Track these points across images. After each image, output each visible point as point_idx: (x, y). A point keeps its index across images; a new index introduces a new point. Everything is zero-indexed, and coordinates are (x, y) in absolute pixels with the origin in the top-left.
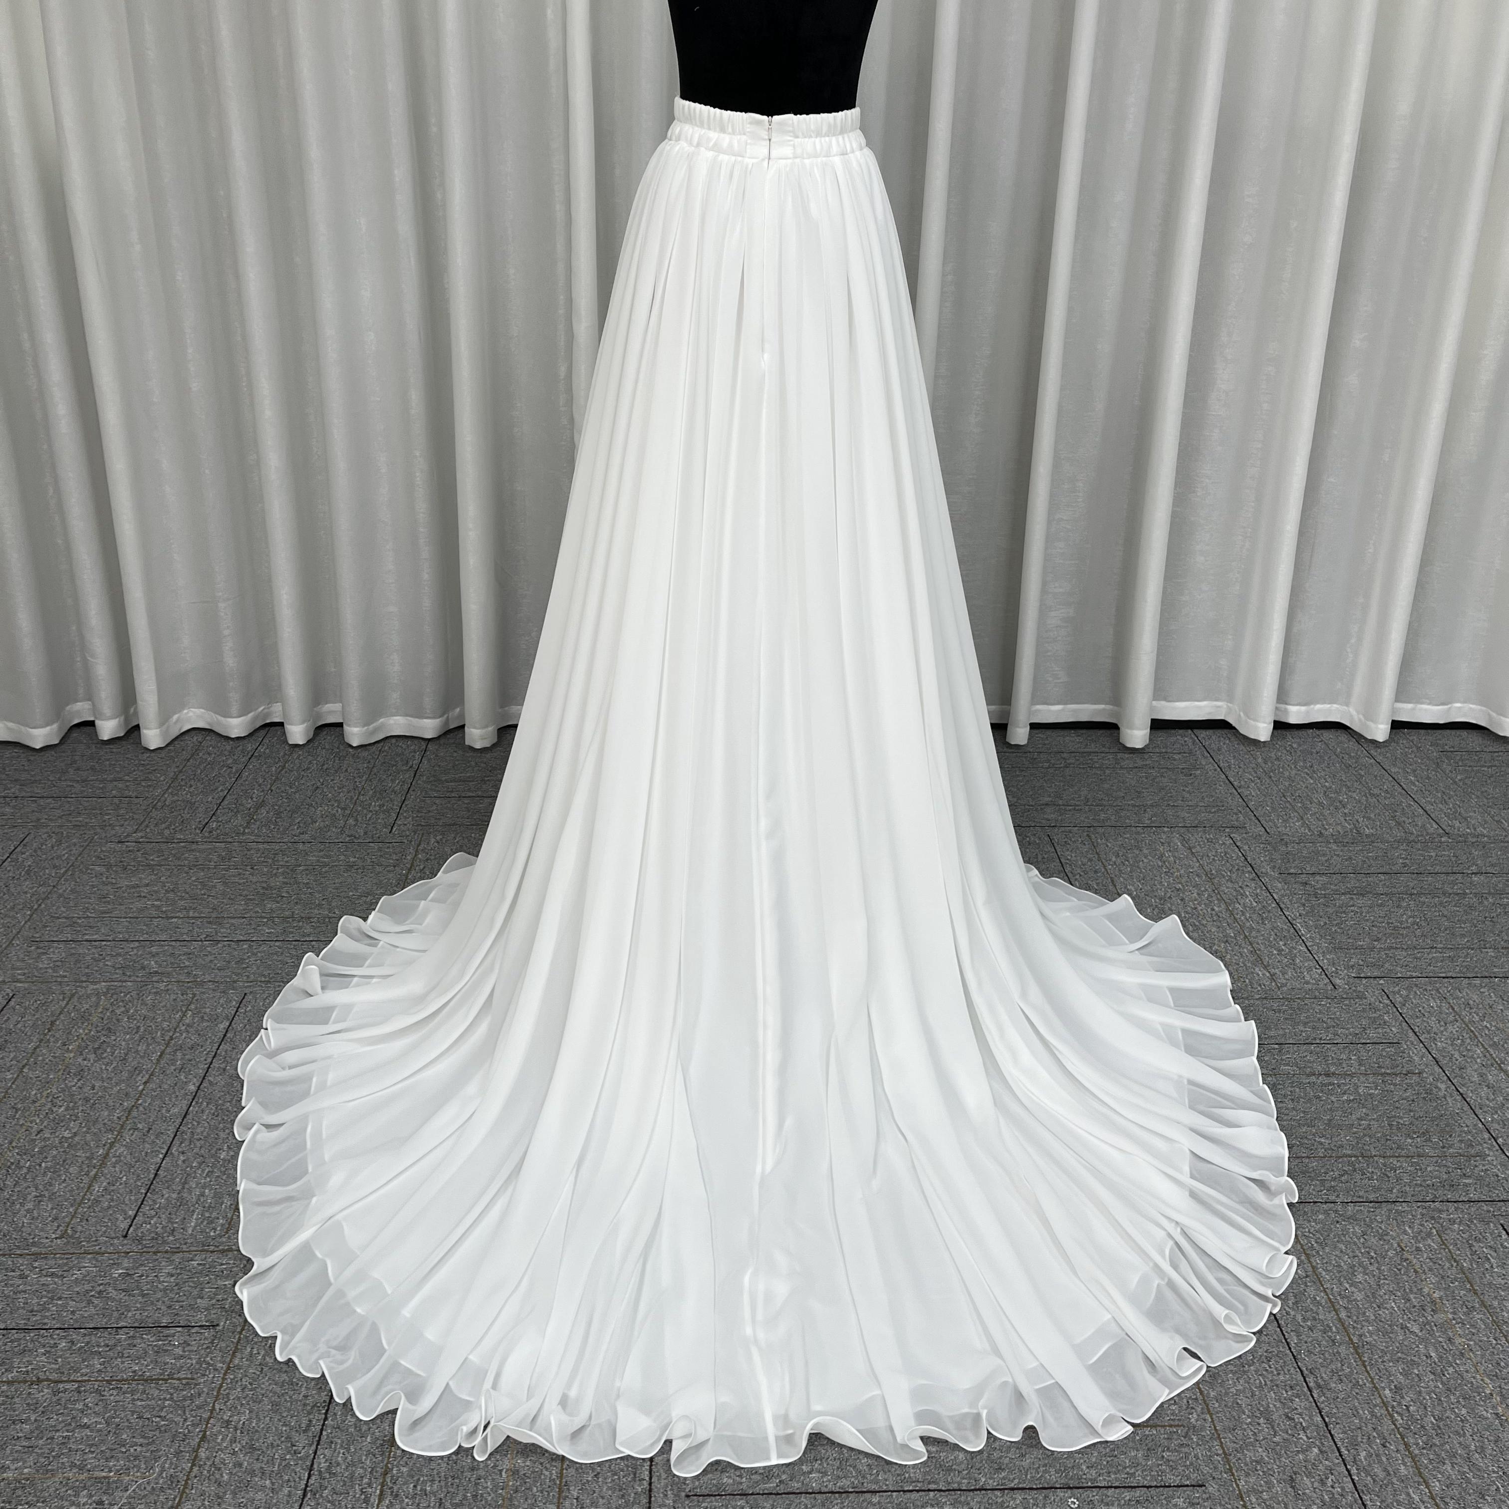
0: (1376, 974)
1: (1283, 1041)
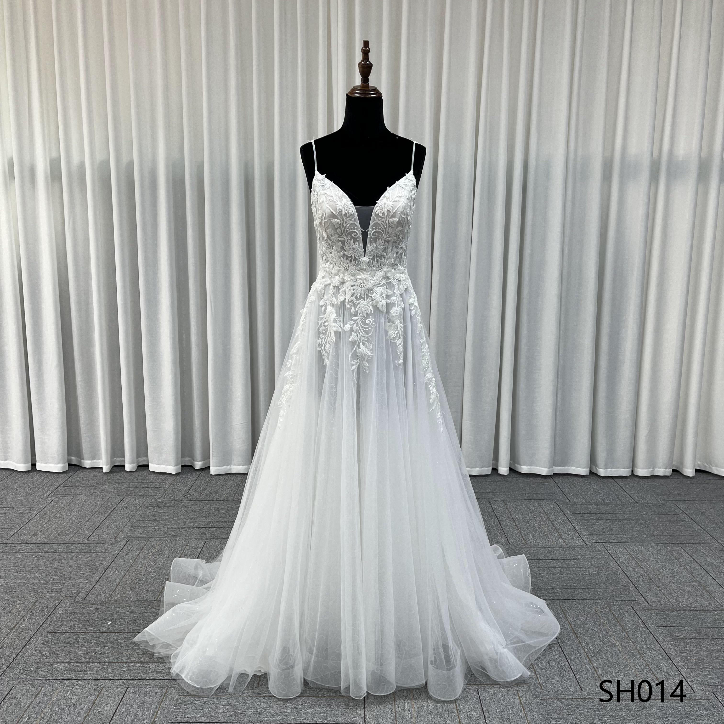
0: (602, 541)
1: (565, 559)
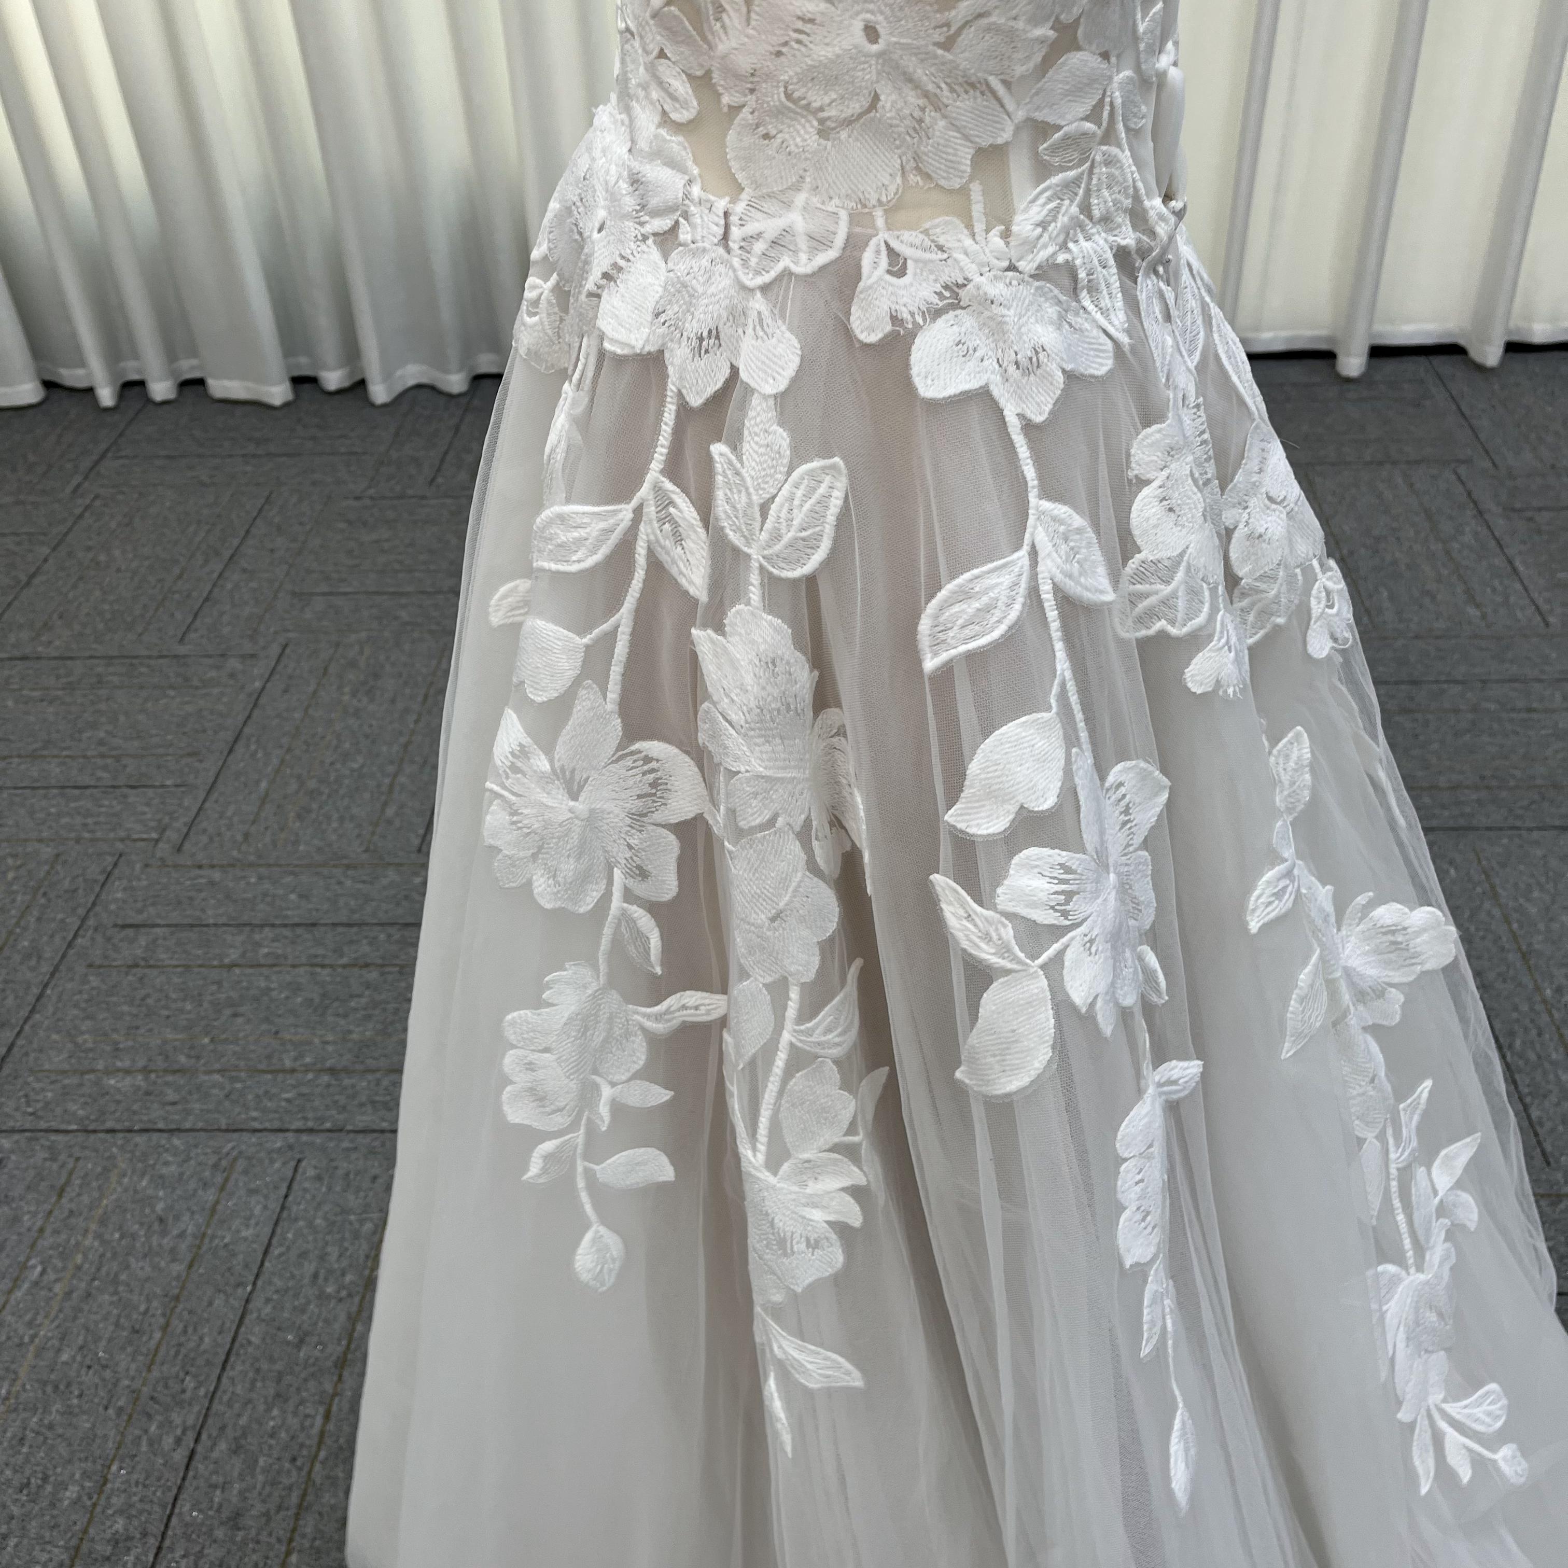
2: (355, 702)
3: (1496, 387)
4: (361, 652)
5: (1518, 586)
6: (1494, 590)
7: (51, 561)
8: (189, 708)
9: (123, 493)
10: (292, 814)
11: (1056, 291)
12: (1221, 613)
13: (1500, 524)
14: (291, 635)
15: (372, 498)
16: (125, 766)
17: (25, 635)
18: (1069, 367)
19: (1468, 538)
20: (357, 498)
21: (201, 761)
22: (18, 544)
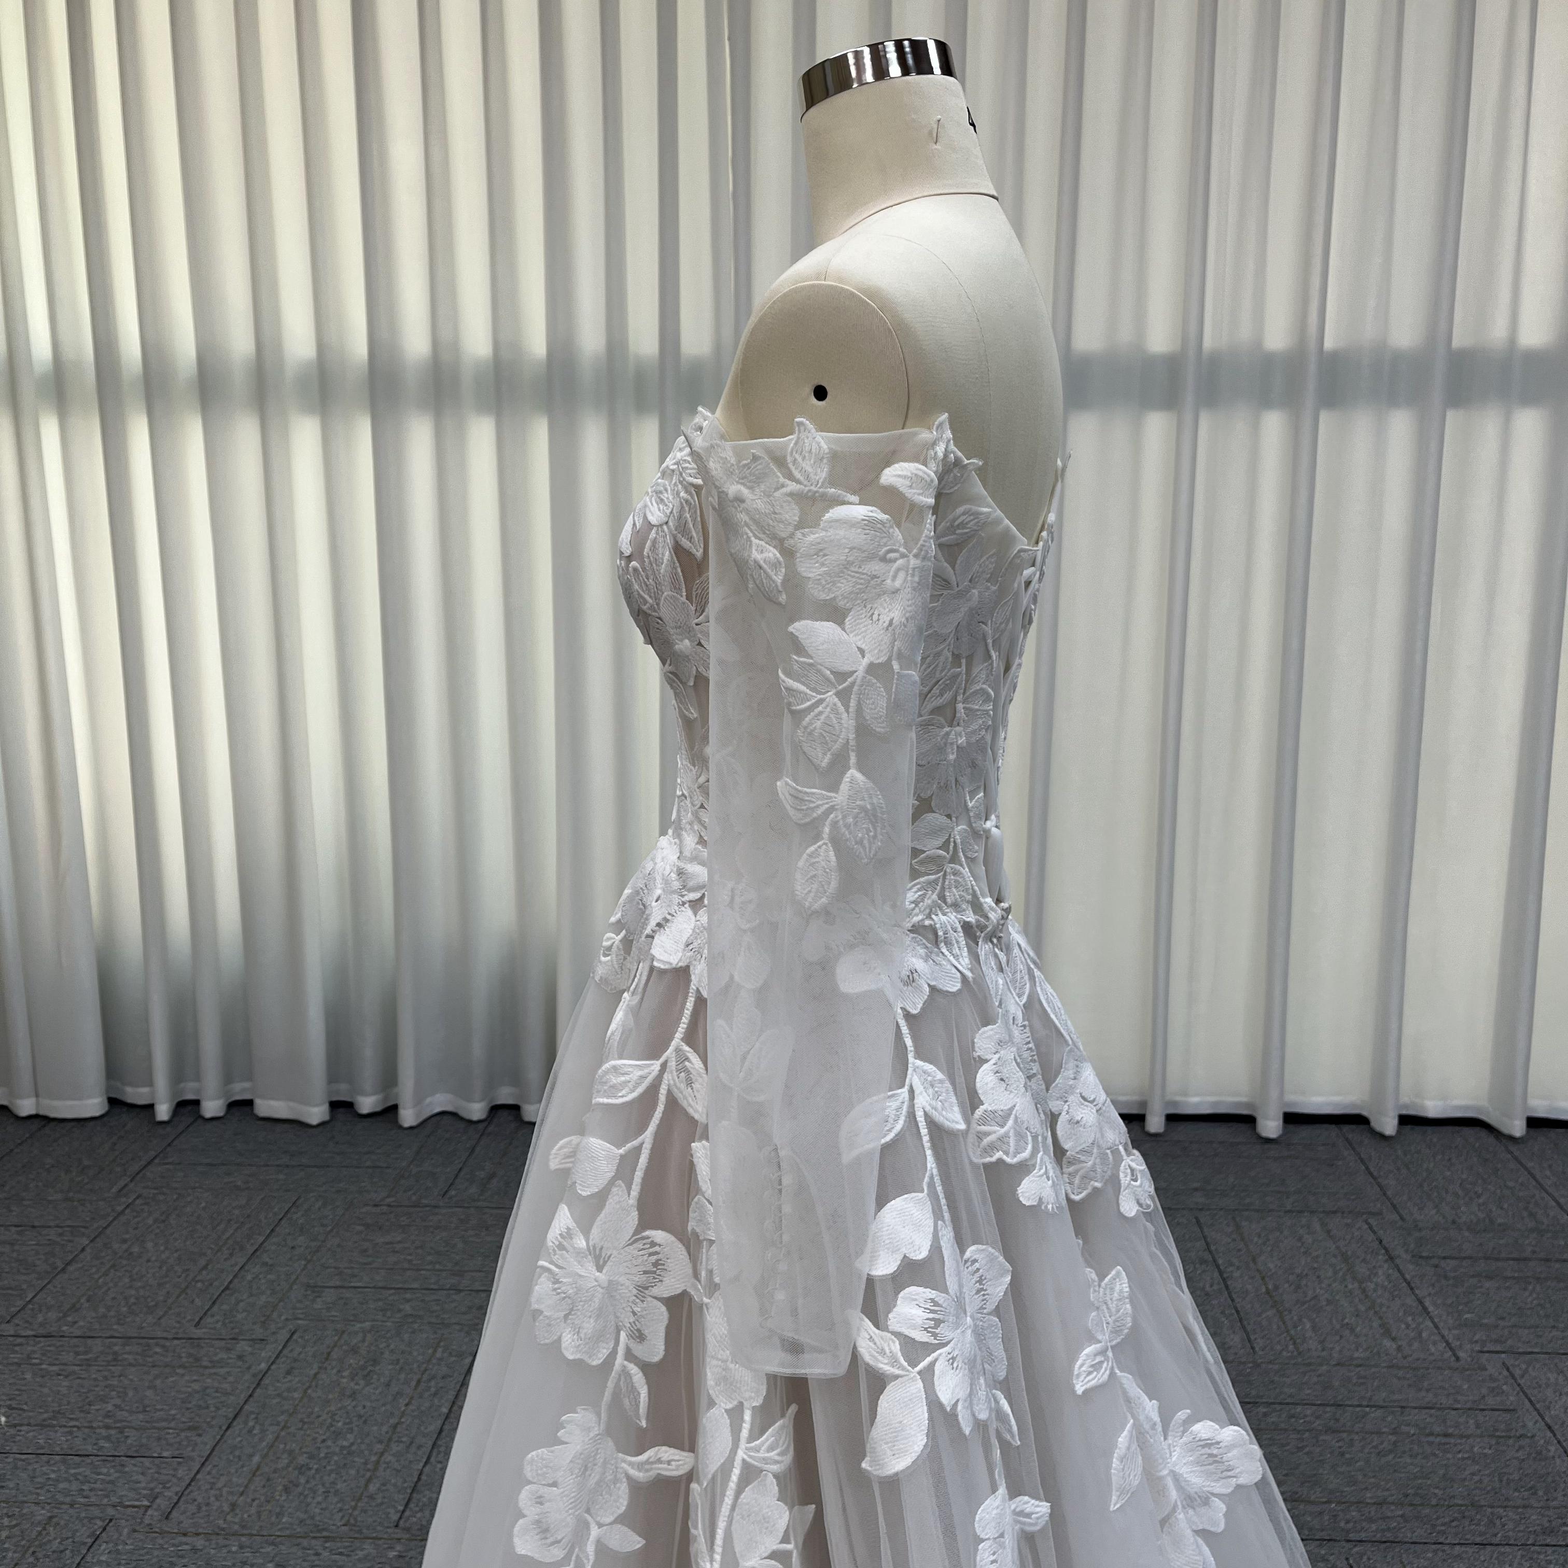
2: (352, 1384)
3: (1400, 1152)
4: (364, 1341)
5: (1431, 1325)
6: (1408, 1326)
7: (88, 1250)
8: (196, 1386)
9: (164, 1194)
10: (280, 1488)
11: (924, 941)
12: (1041, 1153)
13: (1410, 1270)
14: (300, 1322)
15: (389, 1206)
16: (127, 1437)
17: (53, 1315)
18: (932, 983)
19: (1381, 1279)
20: (376, 1206)
21: (200, 1435)
22: (61, 1235)
